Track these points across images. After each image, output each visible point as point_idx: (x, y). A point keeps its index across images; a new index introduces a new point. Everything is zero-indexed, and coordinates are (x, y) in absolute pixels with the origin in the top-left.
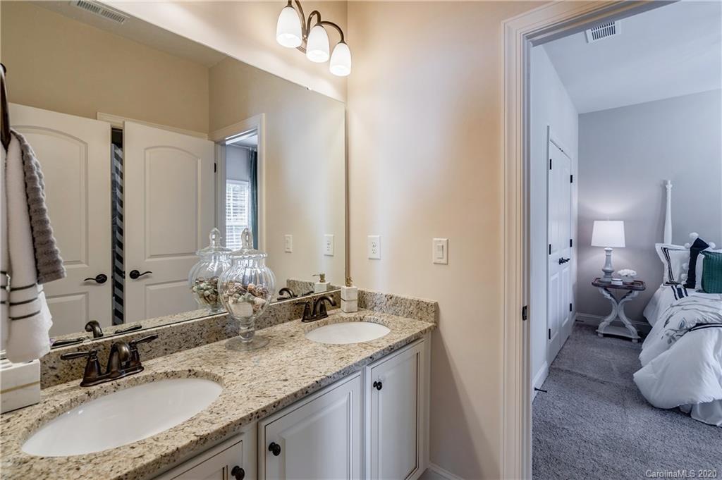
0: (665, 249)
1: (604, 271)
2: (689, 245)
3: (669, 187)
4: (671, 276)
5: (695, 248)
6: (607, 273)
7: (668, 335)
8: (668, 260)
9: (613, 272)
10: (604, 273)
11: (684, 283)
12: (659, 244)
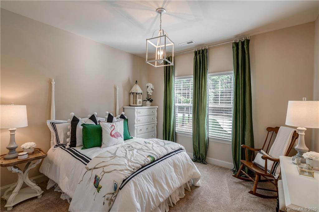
0: (53, 123)
1: (8, 148)
2: (70, 120)
3: (53, 83)
4: (58, 140)
5: (73, 122)
6: (12, 150)
7: (107, 199)
8: (55, 130)
9: (17, 147)
10: (8, 151)
11: (69, 144)
12: (49, 120)
